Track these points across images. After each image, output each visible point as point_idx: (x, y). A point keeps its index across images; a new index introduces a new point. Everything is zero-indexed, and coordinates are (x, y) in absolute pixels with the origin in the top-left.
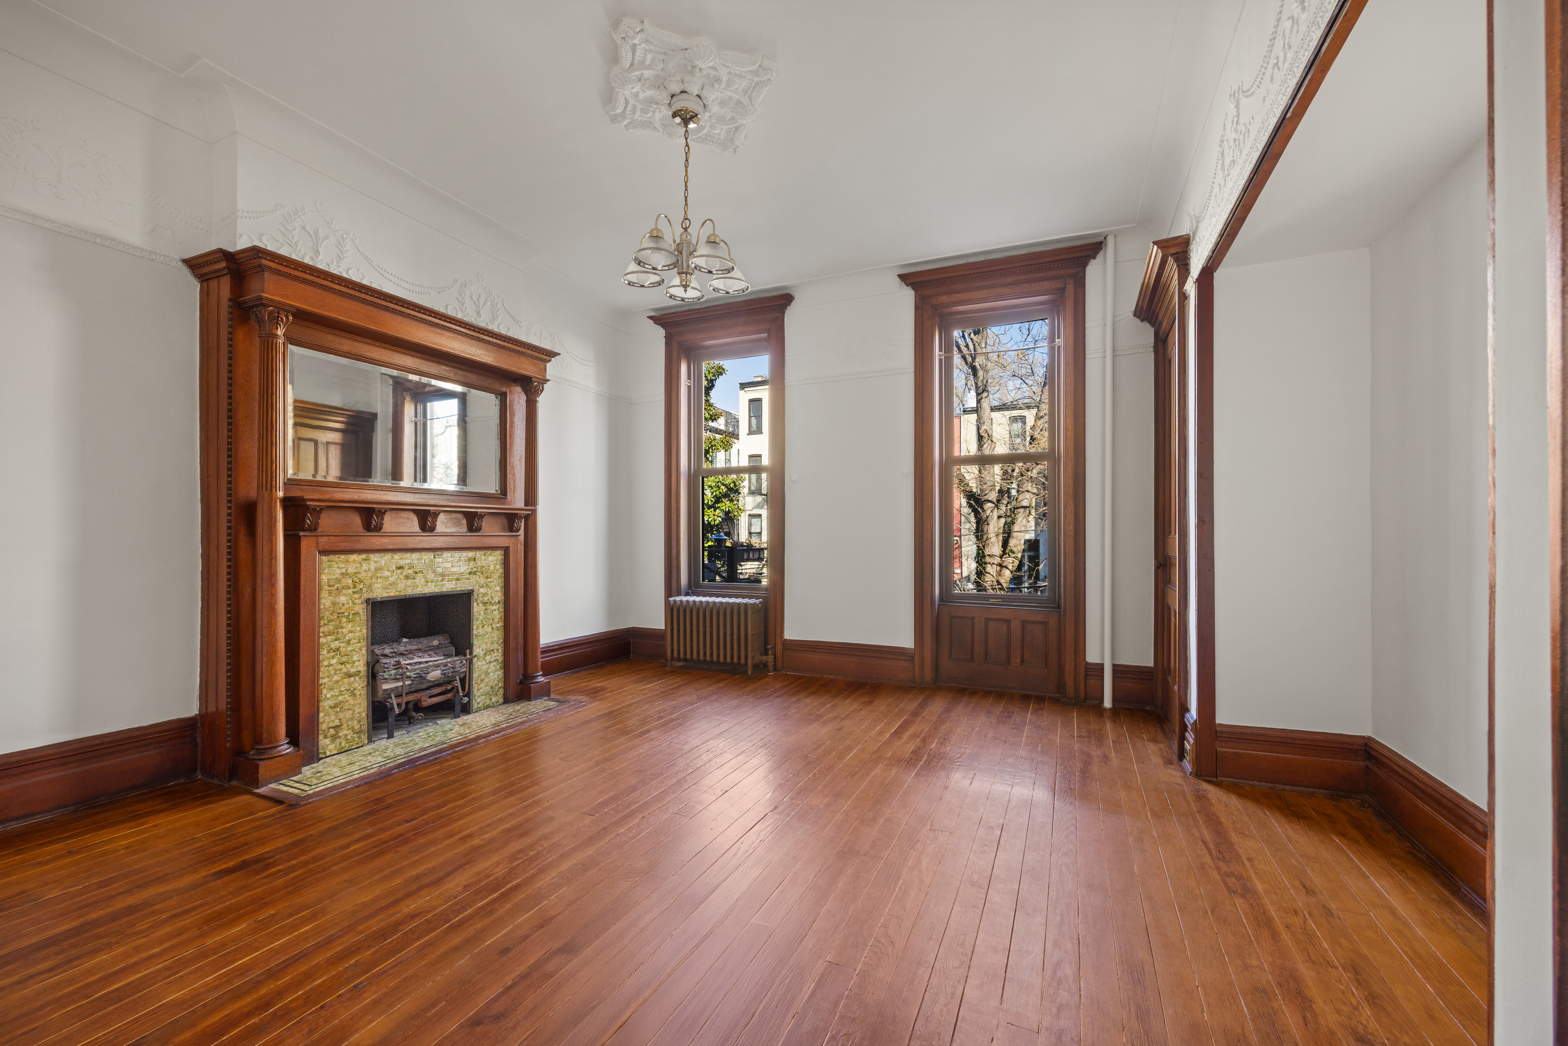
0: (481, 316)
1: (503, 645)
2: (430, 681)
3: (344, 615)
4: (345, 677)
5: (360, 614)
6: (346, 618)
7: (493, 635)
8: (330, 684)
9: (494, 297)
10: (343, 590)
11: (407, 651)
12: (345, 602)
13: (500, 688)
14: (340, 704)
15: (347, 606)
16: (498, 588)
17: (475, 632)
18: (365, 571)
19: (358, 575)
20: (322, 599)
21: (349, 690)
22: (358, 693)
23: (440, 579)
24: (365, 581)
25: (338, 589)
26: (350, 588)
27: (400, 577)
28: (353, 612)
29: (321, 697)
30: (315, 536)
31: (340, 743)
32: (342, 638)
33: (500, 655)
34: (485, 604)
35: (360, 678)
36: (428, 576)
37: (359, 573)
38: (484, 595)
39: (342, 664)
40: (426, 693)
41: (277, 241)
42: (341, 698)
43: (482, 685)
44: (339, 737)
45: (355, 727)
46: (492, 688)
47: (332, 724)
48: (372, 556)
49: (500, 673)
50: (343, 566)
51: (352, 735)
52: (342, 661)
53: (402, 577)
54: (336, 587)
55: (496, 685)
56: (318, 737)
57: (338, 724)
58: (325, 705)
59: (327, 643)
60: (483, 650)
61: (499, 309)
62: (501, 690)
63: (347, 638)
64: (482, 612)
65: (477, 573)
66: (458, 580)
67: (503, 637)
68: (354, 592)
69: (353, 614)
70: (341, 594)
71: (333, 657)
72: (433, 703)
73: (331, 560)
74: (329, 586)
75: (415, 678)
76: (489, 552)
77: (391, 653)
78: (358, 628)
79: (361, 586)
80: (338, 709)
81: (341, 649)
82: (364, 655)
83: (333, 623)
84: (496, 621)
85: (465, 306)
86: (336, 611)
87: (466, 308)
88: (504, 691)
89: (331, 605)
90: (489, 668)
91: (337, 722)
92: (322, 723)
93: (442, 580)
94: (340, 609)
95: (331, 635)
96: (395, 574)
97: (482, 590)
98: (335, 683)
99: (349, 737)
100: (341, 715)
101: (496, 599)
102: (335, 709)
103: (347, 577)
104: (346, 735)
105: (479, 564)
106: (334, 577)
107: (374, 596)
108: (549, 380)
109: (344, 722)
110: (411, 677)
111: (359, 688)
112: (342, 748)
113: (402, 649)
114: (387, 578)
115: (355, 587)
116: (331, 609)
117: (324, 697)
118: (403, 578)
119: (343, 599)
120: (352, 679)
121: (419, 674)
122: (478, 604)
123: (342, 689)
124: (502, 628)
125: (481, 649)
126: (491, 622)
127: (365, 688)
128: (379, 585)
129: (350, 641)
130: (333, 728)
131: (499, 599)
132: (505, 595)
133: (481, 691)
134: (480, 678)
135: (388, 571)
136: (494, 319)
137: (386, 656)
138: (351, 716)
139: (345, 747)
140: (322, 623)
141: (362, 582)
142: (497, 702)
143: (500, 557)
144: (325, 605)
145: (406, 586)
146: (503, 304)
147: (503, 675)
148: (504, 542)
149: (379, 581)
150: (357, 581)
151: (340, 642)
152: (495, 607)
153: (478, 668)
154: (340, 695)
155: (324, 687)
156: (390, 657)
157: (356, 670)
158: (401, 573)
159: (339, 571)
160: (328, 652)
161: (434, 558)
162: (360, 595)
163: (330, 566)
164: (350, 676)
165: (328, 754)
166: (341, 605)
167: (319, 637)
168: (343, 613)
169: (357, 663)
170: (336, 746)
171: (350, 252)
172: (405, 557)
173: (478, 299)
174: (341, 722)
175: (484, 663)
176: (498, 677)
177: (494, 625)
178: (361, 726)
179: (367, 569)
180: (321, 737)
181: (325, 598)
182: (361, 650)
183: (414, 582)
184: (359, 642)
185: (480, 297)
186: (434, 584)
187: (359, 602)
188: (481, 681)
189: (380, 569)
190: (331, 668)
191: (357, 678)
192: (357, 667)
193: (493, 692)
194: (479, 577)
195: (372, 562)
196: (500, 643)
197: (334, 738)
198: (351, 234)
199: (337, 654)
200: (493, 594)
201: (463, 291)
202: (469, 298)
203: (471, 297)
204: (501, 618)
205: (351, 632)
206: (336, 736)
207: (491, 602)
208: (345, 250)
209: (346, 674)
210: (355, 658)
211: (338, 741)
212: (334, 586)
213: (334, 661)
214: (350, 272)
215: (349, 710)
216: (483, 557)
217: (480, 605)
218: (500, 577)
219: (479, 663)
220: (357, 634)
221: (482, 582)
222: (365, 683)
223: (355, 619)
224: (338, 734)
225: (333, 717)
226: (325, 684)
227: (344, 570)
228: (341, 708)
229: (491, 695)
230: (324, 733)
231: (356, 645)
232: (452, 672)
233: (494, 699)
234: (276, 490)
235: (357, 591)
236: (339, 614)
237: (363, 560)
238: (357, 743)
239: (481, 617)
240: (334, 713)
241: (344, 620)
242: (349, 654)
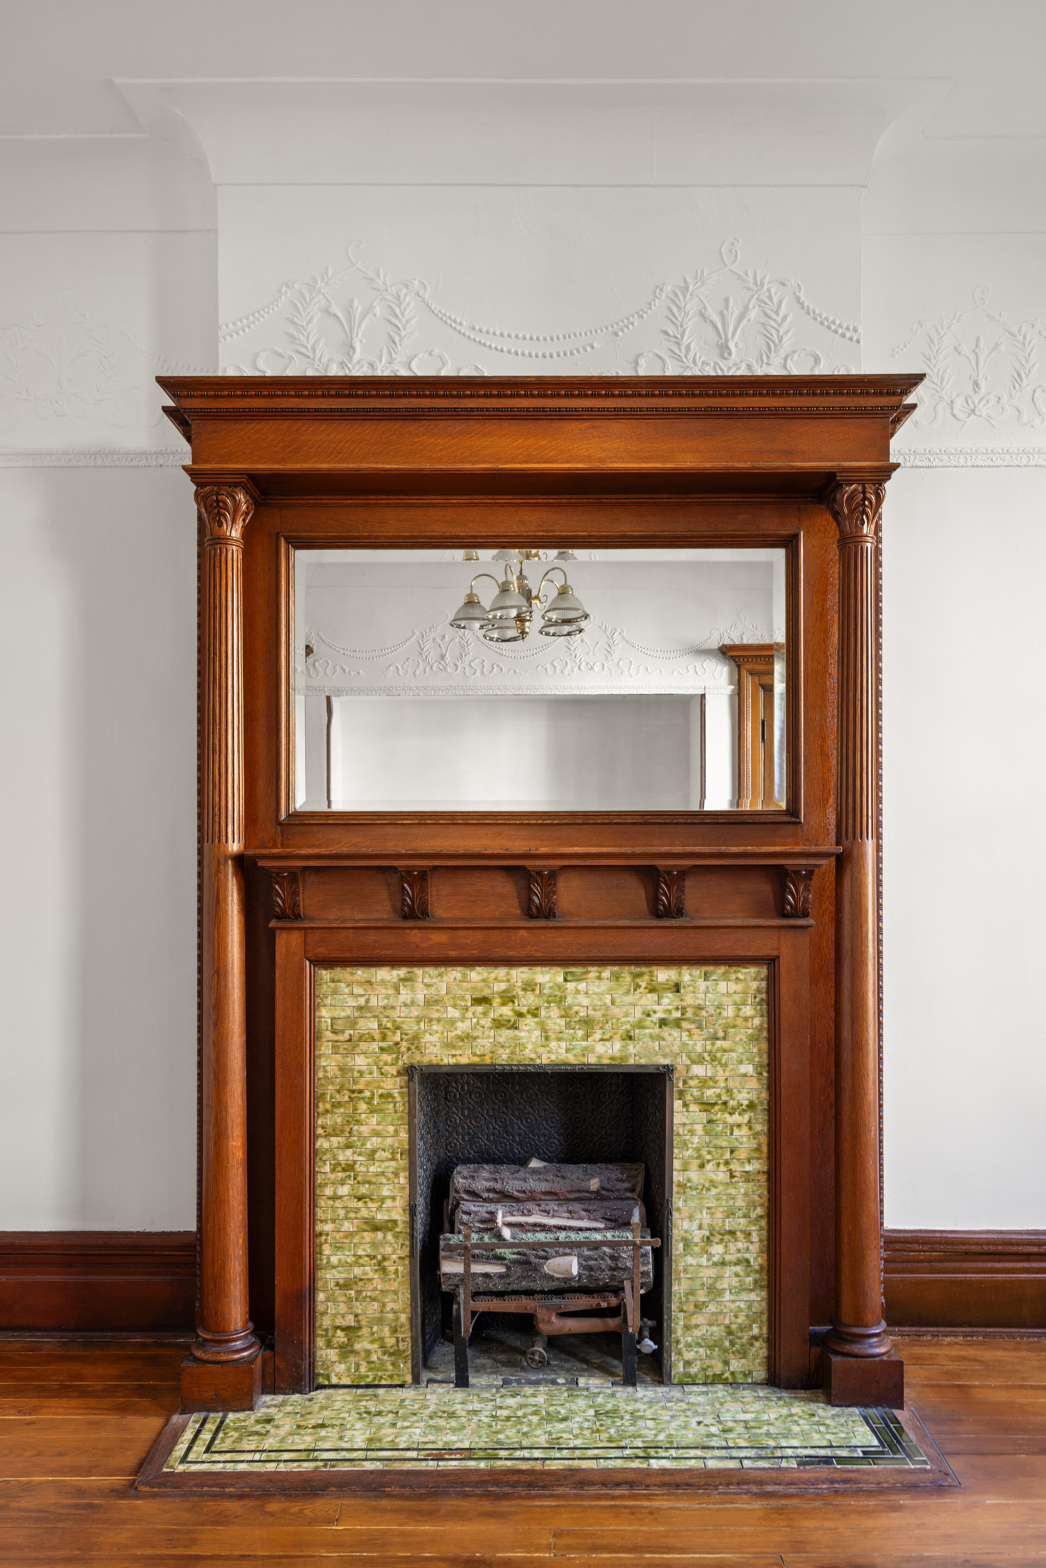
0: (730, 354)
1: (764, 1223)
2: (552, 1278)
3: (362, 1095)
4: (365, 1227)
5: (394, 1098)
6: (368, 1103)
7: (732, 1191)
8: (338, 1235)
9: (769, 290)
10: (361, 1044)
11: (524, 1192)
12: (364, 1068)
13: (755, 1338)
14: (356, 1283)
15: (368, 1077)
16: (749, 1069)
17: (677, 1177)
18: (406, 1005)
19: (389, 1012)
20: (320, 1056)
21: (374, 1257)
22: (392, 1269)
23: (580, 1033)
24: (405, 1027)
25: (350, 1040)
26: (374, 1040)
27: (482, 1022)
28: (380, 1091)
29: (321, 1260)
30: (298, 929)
31: (358, 1366)
32: (359, 1144)
33: (755, 1248)
34: (707, 1106)
35: (396, 1236)
36: (550, 1024)
37: (393, 1008)
38: (705, 1083)
39: (359, 1199)
40: (548, 1302)
41: (282, 356)
42: (357, 1271)
43: (698, 1319)
44: (355, 1352)
45: (386, 1340)
46: (730, 1333)
47: (341, 1320)
48: (418, 972)
49: (753, 1296)
50: (360, 991)
51: (379, 1354)
52: (359, 1194)
53: (487, 1022)
54: (346, 1036)
55: (741, 1329)
56: (312, 1342)
57: (353, 1324)
58: (329, 1277)
59: (331, 1149)
60: (700, 1227)
61: (785, 318)
62: (757, 1344)
63: (369, 1146)
64: (699, 1129)
65: (685, 1025)
66: (630, 1038)
67: (765, 1201)
68: (382, 1049)
69: (381, 1096)
70: (358, 1050)
71: (342, 1183)
72: (565, 1331)
73: (336, 978)
74: (334, 1032)
75: (515, 1262)
76: (721, 970)
77: (489, 1190)
78: (391, 1129)
79: (397, 1038)
80: (353, 1293)
81: (357, 1166)
82: (403, 1188)
83: (342, 1110)
84: (743, 1154)
85: (685, 342)
86: (347, 1085)
87: (688, 348)
88: (769, 1349)
89: (338, 1073)
90: (719, 1278)
91: (350, 1321)
92: (323, 1314)
93: (587, 1037)
94: (355, 1083)
95: (337, 1136)
96: (469, 1015)
97: (698, 1070)
98: (346, 1237)
99: (374, 1358)
100: (359, 1308)
101: (743, 1097)
102: (347, 1292)
103: (369, 1015)
104: (368, 1352)
105: (689, 1000)
106: (343, 1014)
107: (425, 1060)
108: (896, 466)
109: (363, 1323)
110: (505, 1259)
111: (394, 1257)
112: (361, 1377)
113: (513, 1185)
114: (452, 1022)
115: (384, 1039)
116: (338, 1080)
117: (325, 1261)
118: (489, 1024)
119: (360, 1061)
120: (380, 1235)
121: (525, 1255)
122: (685, 1105)
123: (360, 1252)
124: (763, 1178)
125: (695, 1225)
126: (727, 1156)
127: (407, 1262)
128: (434, 1038)
129: (374, 1152)
130: (343, 1329)
131: (753, 1096)
132: (769, 1088)
133: (697, 1333)
134: (691, 1298)
135: (455, 1006)
136: (770, 346)
137: (474, 1195)
138: (377, 1315)
139: (367, 1376)
140: (321, 1107)
141: (398, 1028)
142: (745, 1375)
143: (754, 985)
144: (326, 1071)
145: (496, 1044)
146: (798, 298)
147: (764, 1304)
148: (764, 945)
149: (435, 1028)
150: (389, 1025)
151: (354, 1153)
152: (736, 1118)
153: (685, 1271)
154: (357, 1264)
155: (326, 1241)
156: (485, 1200)
157: (386, 1218)
158: (485, 1014)
159: (352, 1002)
160: (333, 1170)
161: (566, 980)
162: (394, 1056)
163: (335, 992)
164: (376, 1228)
165: (334, 1380)
166: (356, 1074)
167: (314, 1137)
168: (361, 1091)
169: (389, 1203)
170: (348, 1370)
171: (414, 322)
172: (493, 976)
173: (722, 314)
174: (358, 1321)
175: (704, 1261)
176: (749, 1307)
177: (735, 1166)
178: (398, 1341)
179: (408, 1002)
180: (320, 1342)
181: (327, 1057)
182: (396, 1174)
183: (516, 1038)
184: (393, 1159)
185: (727, 307)
186: (563, 1045)
187: (393, 1070)
188: (696, 1306)
189: (437, 1002)
190: (338, 1204)
191: (390, 1236)
192: (389, 1210)
193: (732, 1344)
194: (690, 1035)
195: (419, 985)
196: (753, 1215)
197: (346, 1351)
198: (416, 283)
199: (349, 1176)
200: (731, 1084)
201: (679, 308)
202: (697, 318)
203: (702, 315)
204: (758, 1149)
205: (377, 1134)
206: (349, 1348)
207: (725, 1103)
208: (404, 321)
209: (366, 1223)
210: (385, 1191)
211: (352, 1359)
212: (343, 1031)
213: (344, 1190)
214: (414, 365)
215: (373, 1299)
216: (702, 985)
217: (693, 1108)
218: (753, 1039)
219: (690, 1260)
220: (389, 1141)
221: (699, 1049)
222: (406, 1251)
223: (384, 1106)
224: (352, 1346)
225: (343, 1309)
226: (327, 1235)
227: (362, 1001)
228: (359, 1292)
229: (726, 1351)
230: (327, 1335)
231: (386, 1164)
232: (612, 1269)
233: (736, 1365)
234: (227, 841)
235: (389, 1047)
236: (353, 1092)
237: (402, 980)
238: (391, 1377)
239: (696, 1140)
240: (344, 1299)
241: (363, 1106)
242: (374, 1180)
